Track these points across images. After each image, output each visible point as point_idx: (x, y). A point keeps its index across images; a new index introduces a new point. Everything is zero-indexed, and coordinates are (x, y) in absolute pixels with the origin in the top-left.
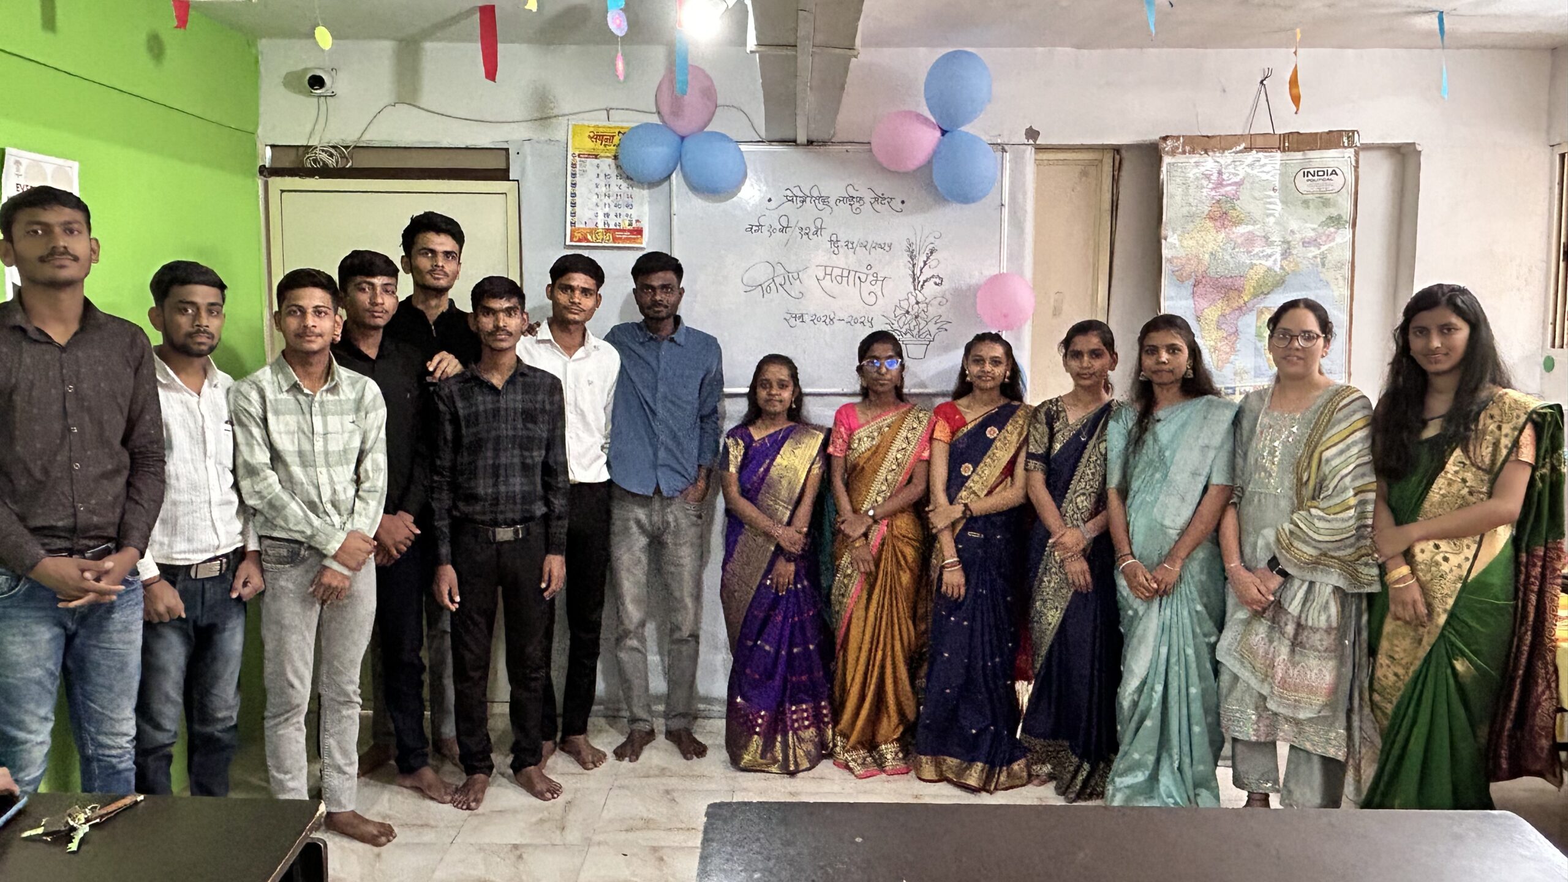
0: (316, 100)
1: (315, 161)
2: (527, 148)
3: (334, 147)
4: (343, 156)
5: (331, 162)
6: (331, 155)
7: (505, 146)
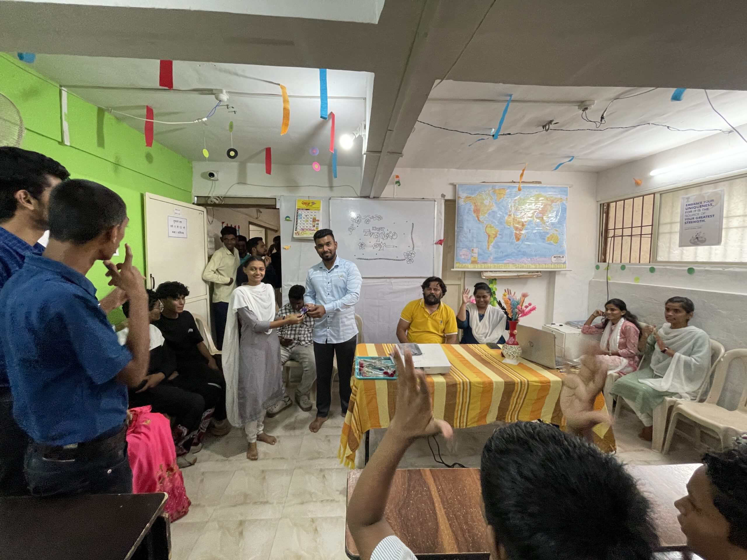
0: (211, 182)
1: (212, 201)
2: (282, 199)
3: (218, 197)
4: (221, 200)
5: (217, 202)
6: (217, 200)
7: (275, 197)
